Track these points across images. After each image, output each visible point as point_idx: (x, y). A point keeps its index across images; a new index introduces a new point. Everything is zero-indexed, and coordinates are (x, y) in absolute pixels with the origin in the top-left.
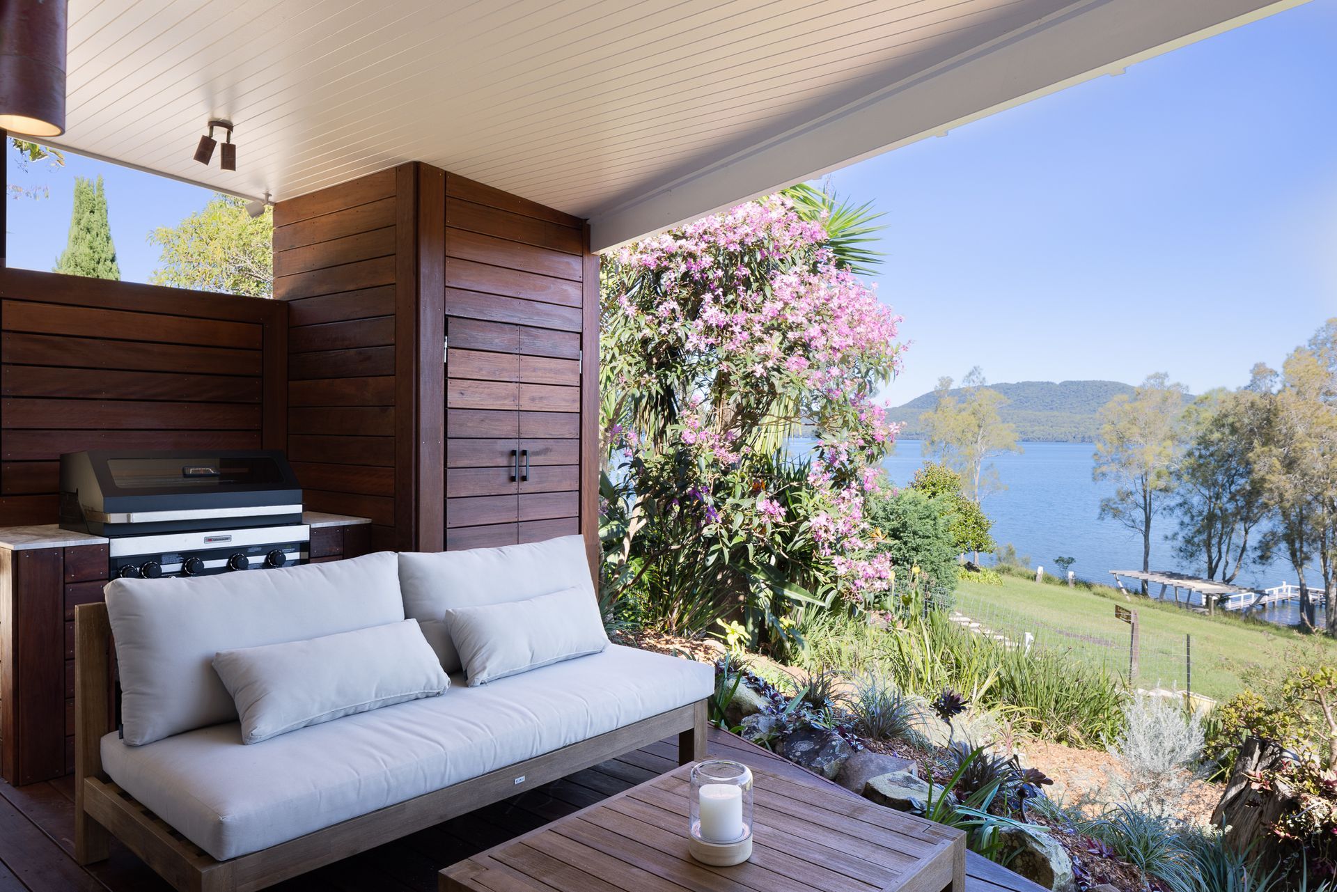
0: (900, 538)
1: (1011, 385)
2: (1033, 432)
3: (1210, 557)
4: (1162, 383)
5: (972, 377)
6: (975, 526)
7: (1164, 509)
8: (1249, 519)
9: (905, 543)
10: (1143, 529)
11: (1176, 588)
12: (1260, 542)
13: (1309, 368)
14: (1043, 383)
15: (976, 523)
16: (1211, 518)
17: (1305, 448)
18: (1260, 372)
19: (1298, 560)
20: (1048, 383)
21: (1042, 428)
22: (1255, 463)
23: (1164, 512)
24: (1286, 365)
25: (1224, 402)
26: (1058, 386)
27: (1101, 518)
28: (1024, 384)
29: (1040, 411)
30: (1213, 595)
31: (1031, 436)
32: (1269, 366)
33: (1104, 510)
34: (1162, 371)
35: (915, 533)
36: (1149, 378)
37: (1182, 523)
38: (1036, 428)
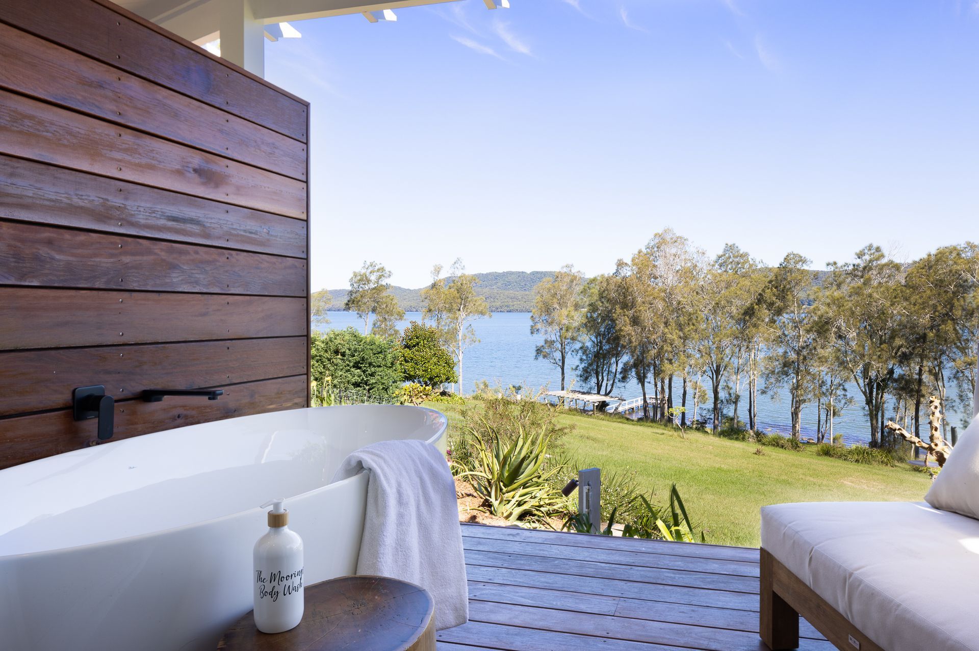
0: (360, 368)
1: (500, 273)
2: (513, 306)
3: (598, 379)
4: (570, 271)
5: (456, 264)
6: (446, 365)
7: (573, 351)
8: (618, 355)
9: (364, 372)
10: (561, 364)
11: (576, 400)
12: (622, 368)
13: (643, 262)
14: (519, 272)
15: (446, 363)
16: (597, 355)
17: (641, 310)
18: (621, 264)
19: (641, 380)
20: (523, 272)
21: (519, 303)
22: (617, 320)
23: (573, 354)
24: (633, 260)
25: (601, 282)
26: (528, 274)
27: (536, 358)
28: (507, 273)
29: (518, 291)
30: (595, 403)
31: (512, 308)
32: (625, 261)
33: (538, 353)
34: (570, 263)
35: (370, 364)
36: (563, 268)
37: (581, 360)
38: (515, 303)
